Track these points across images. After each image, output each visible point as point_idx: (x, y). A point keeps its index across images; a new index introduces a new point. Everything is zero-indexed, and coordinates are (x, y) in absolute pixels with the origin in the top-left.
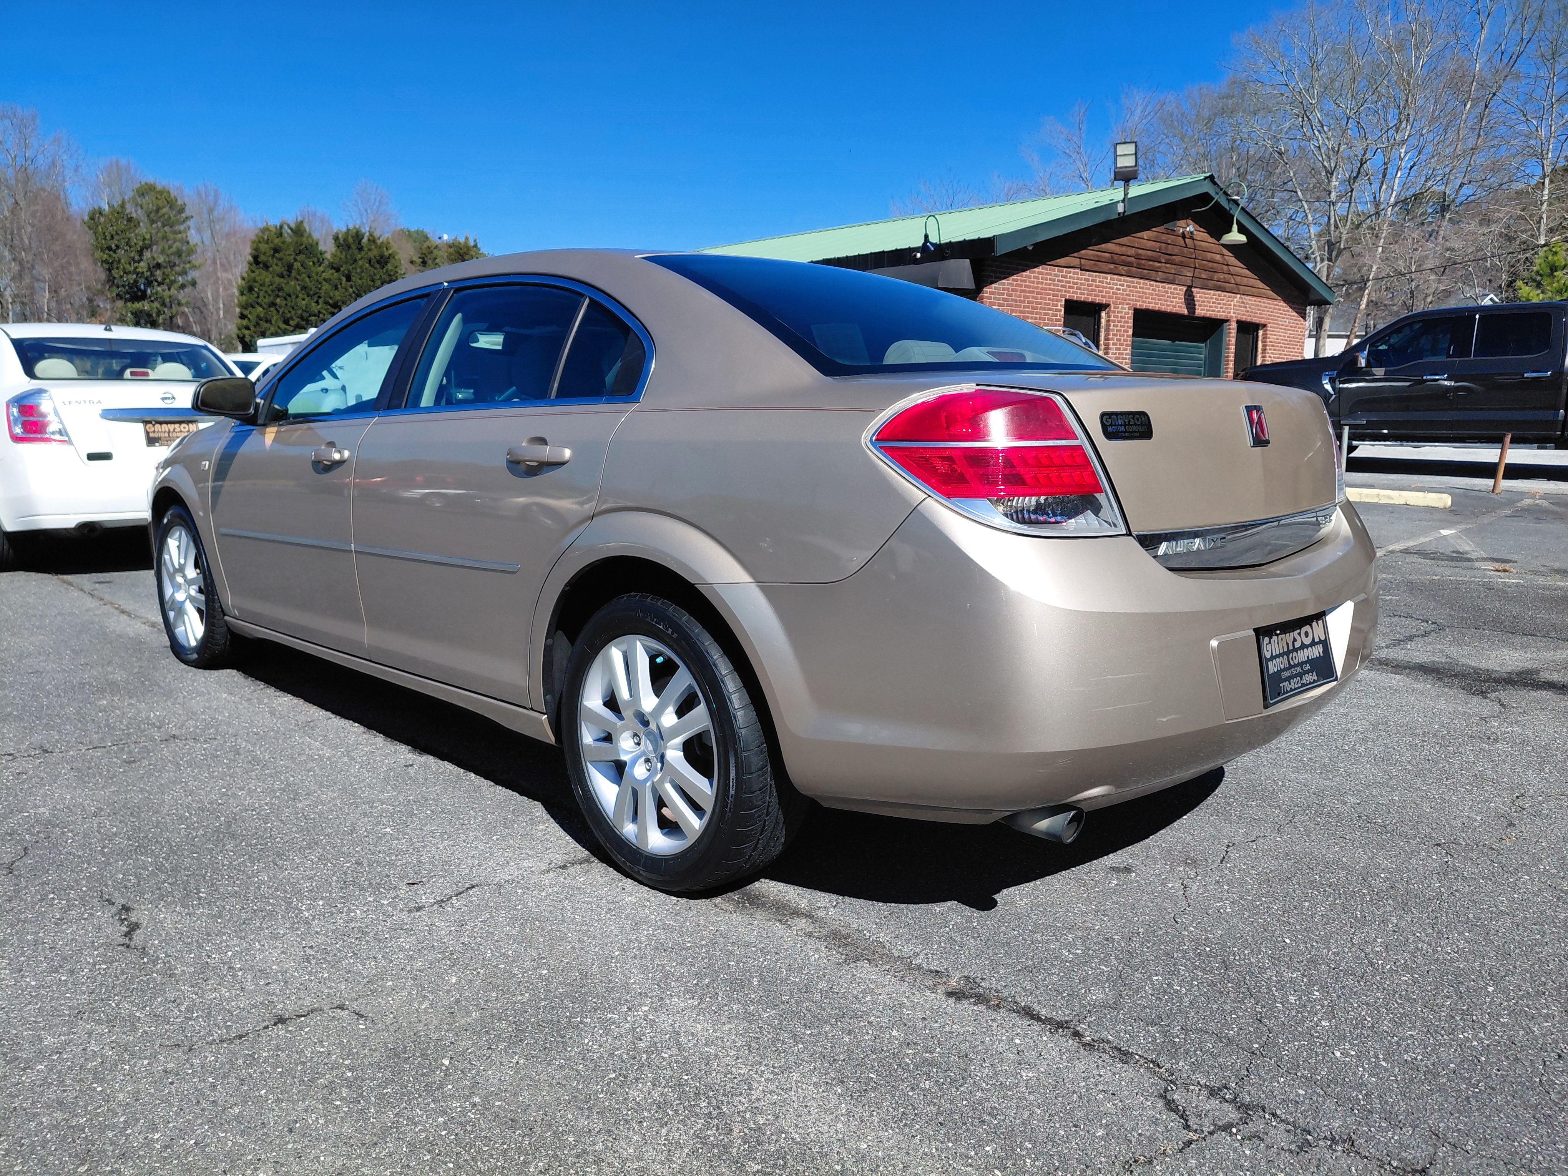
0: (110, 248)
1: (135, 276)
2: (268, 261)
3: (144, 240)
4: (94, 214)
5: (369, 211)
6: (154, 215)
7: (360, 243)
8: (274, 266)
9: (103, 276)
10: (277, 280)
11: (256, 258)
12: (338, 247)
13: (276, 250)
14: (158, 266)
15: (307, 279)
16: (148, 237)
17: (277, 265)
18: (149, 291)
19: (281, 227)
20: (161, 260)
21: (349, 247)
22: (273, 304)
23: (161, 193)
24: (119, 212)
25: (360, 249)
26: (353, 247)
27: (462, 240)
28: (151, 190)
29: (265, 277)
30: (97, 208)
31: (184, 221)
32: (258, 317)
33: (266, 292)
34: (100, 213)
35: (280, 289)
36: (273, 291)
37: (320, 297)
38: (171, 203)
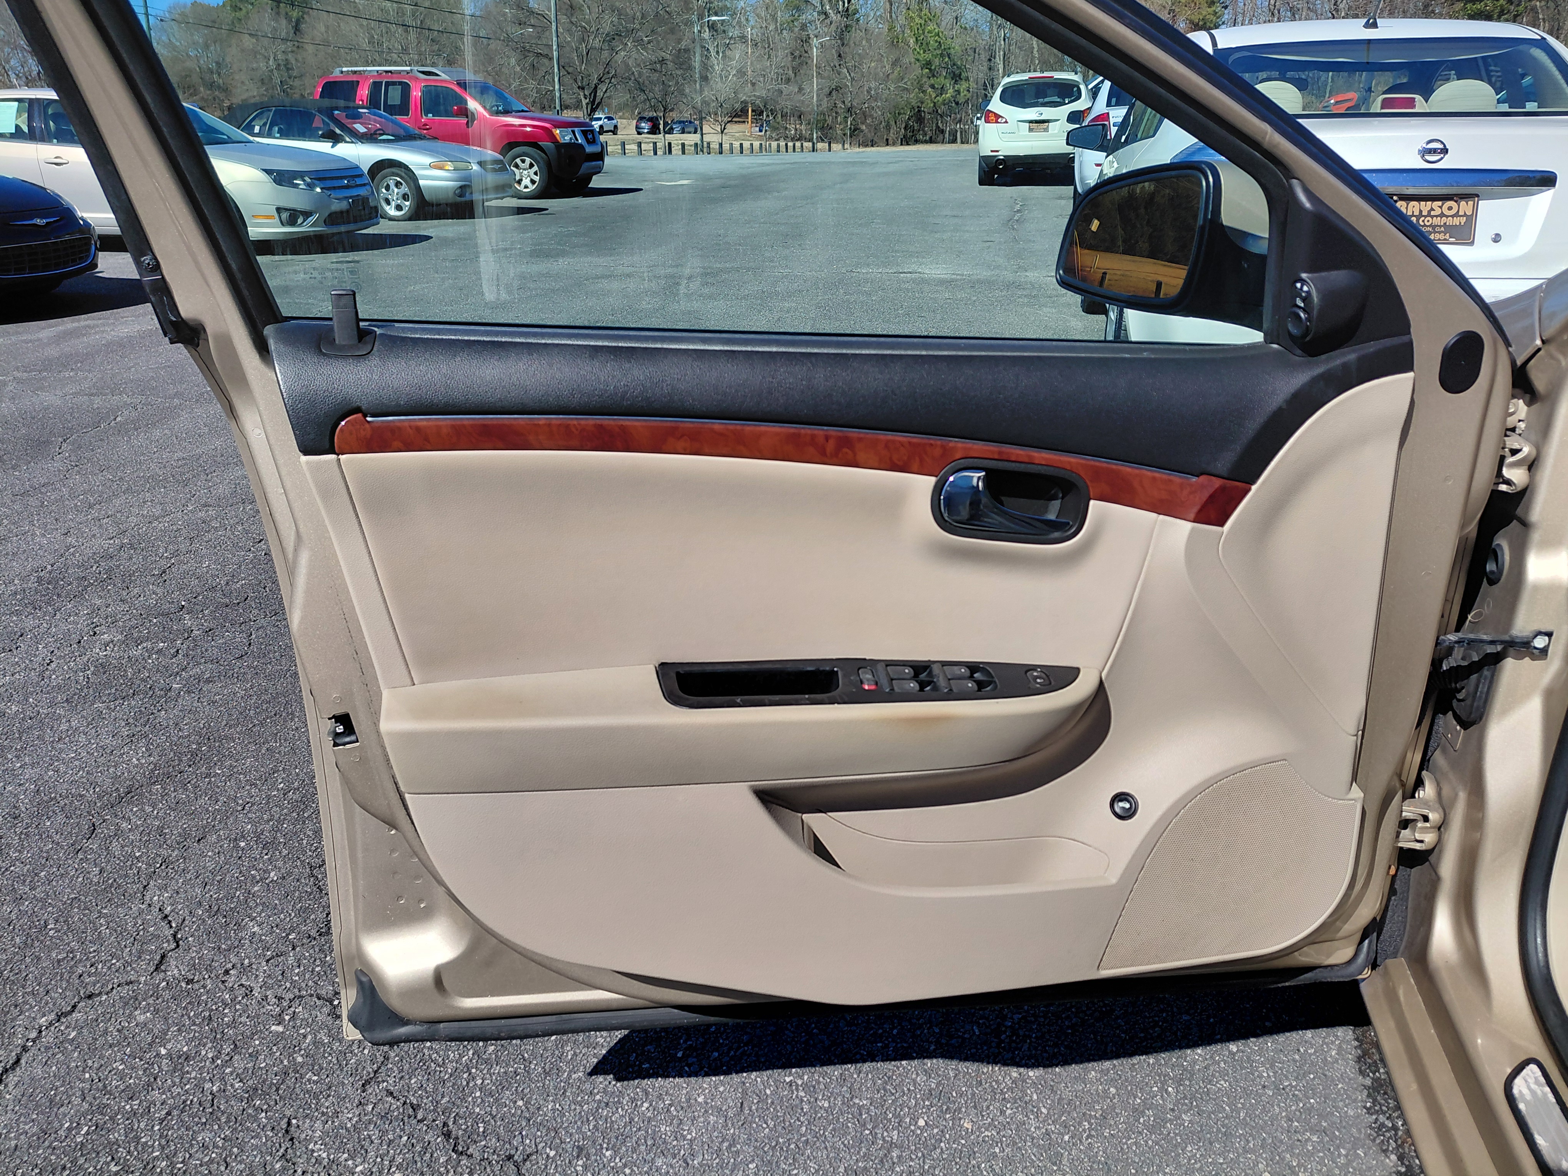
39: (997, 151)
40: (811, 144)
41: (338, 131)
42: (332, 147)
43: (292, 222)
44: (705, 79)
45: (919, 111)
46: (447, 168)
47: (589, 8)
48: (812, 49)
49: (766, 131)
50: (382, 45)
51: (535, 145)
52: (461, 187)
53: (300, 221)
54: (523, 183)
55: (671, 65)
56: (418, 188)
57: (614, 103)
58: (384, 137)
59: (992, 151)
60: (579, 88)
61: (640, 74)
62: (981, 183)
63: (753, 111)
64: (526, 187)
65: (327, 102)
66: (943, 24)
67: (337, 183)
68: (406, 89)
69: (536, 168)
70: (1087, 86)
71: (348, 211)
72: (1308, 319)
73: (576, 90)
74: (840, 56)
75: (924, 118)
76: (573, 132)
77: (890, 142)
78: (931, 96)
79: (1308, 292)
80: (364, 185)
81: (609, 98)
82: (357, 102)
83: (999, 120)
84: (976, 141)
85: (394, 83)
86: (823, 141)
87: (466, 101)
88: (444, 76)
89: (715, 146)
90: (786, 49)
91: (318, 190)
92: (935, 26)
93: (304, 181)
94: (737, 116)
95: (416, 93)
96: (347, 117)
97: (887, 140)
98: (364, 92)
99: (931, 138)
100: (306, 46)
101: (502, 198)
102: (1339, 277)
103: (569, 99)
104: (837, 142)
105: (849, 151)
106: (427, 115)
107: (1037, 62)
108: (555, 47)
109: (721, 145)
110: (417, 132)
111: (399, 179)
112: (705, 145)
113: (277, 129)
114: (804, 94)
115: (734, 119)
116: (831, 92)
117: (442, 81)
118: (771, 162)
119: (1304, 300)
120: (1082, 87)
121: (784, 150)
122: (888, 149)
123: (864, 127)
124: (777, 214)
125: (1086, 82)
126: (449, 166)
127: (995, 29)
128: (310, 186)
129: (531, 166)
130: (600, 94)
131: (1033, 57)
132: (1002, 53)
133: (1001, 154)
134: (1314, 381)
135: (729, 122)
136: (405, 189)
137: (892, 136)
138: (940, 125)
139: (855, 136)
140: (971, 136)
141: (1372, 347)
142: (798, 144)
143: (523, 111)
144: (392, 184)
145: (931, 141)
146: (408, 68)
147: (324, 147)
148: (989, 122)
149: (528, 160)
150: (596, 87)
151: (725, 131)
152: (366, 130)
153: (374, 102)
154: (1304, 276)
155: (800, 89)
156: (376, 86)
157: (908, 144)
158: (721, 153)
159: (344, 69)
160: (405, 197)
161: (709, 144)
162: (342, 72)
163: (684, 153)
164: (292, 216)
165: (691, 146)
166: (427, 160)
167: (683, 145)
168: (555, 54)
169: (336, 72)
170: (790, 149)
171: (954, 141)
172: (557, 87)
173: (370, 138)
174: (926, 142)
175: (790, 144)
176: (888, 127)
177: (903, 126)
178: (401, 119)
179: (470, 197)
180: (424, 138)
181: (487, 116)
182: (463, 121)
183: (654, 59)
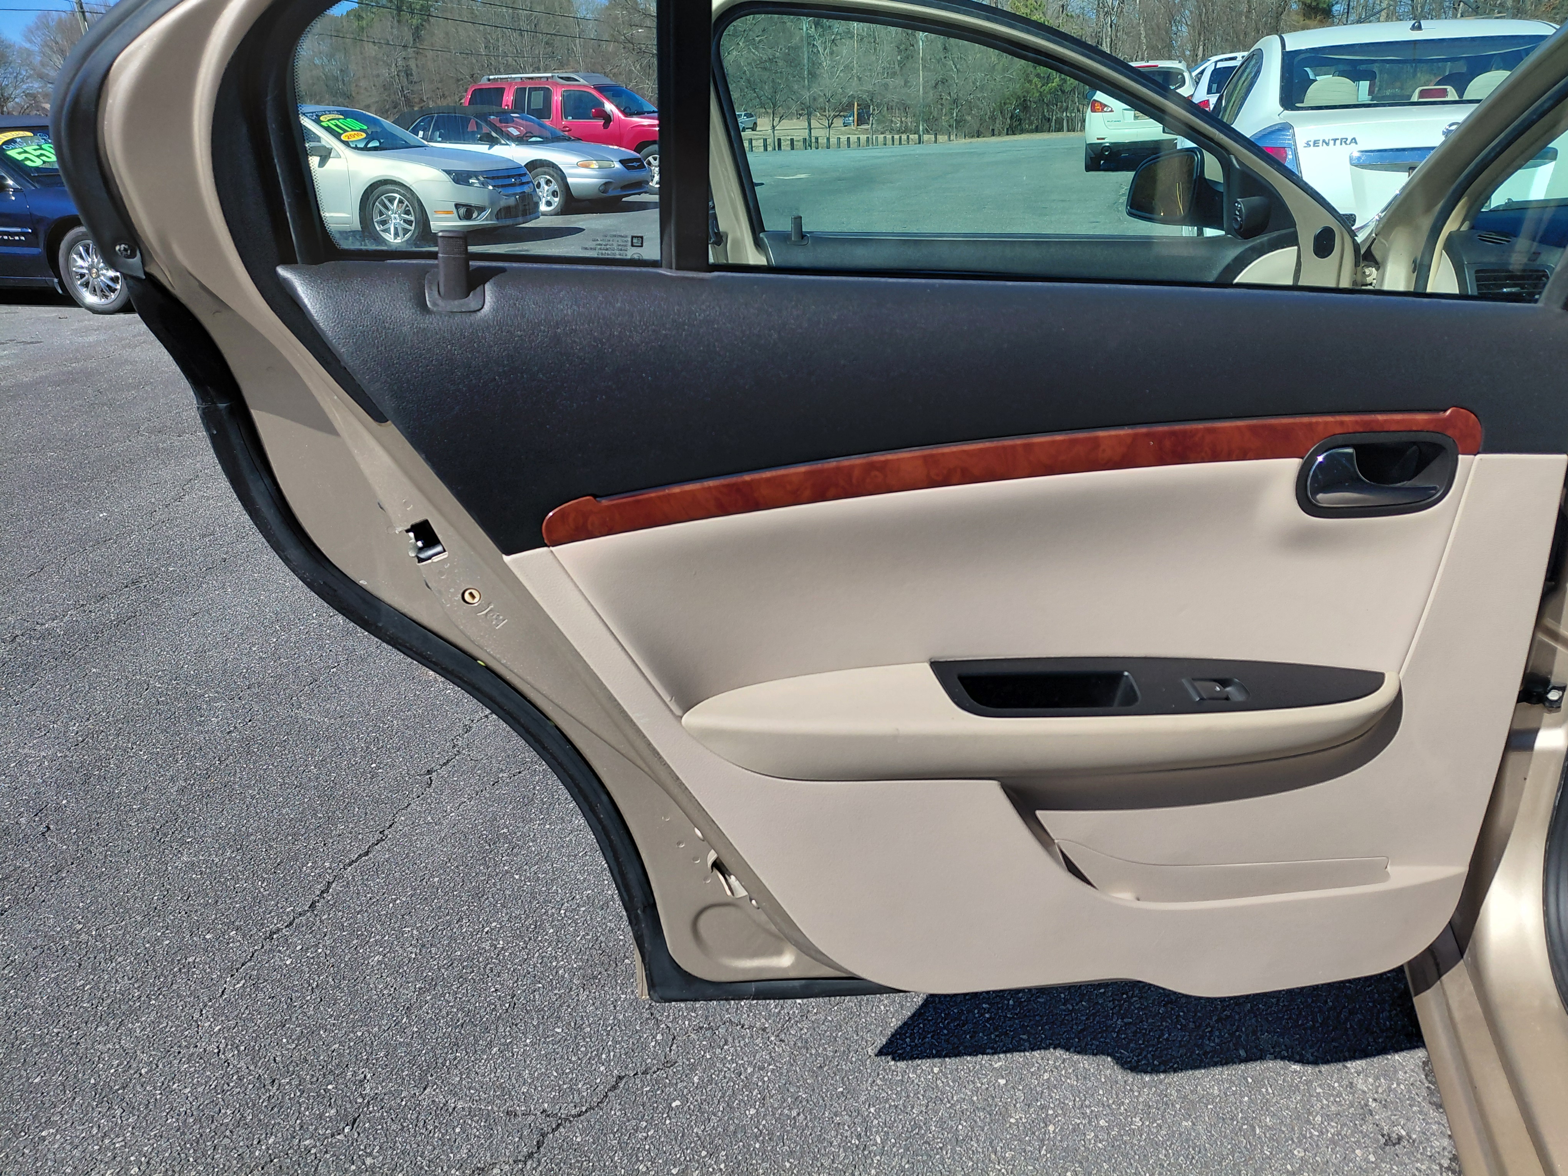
39: (1103, 139)
40: (917, 136)
41: (494, 134)
42: (489, 149)
43: (468, 216)
44: (813, 75)
45: (1025, 100)
46: (592, 166)
48: (917, 42)
49: (872, 124)
50: (498, 49)
52: (606, 184)
53: (475, 215)
54: (655, 180)
55: (781, 63)
56: (566, 187)
58: (534, 139)
59: (1098, 139)
62: (1088, 168)
63: (858, 105)
64: (657, 183)
65: (480, 108)
66: (1050, 12)
67: (507, 182)
68: (547, 94)
70: (1190, 73)
71: (516, 206)
72: (1241, 221)
74: (945, 48)
75: (1030, 107)
77: (996, 132)
78: (1036, 85)
79: (1241, 207)
80: (528, 183)
82: (503, 107)
83: (1105, 109)
84: (1083, 128)
85: (536, 89)
86: (928, 133)
87: (603, 104)
88: (582, 81)
89: (823, 141)
90: (891, 43)
91: (490, 187)
92: (1041, 15)
93: (478, 179)
94: (843, 110)
95: (557, 98)
96: (501, 121)
97: (993, 130)
98: (509, 98)
99: (1037, 127)
100: (426, 52)
101: (639, 194)
102: (1256, 200)
104: (943, 134)
105: (955, 142)
106: (566, 118)
107: (1145, 47)
109: (828, 139)
110: (561, 133)
111: (548, 177)
112: (813, 140)
113: (438, 133)
114: (911, 87)
115: (842, 114)
116: (937, 84)
117: (579, 86)
118: (882, 154)
119: (1239, 211)
120: (1186, 75)
121: (891, 142)
122: (994, 139)
123: (969, 118)
124: (894, 203)
125: (1190, 70)
126: (595, 165)
127: (1102, 16)
128: (484, 184)
131: (1140, 43)
132: (1108, 40)
133: (1107, 141)
134: (1246, 250)
135: (835, 116)
136: (554, 186)
137: (998, 125)
138: (1046, 114)
139: (959, 126)
140: (1077, 124)
141: (1275, 234)
142: (904, 137)
144: (542, 182)
145: (1037, 130)
146: (550, 75)
147: (483, 148)
148: (1095, 112)
151: (832, 126)
152: (518, 133)
153: (518, 106)
154: (1239, 200)
155: (906, 82)
156: (520, 92)
157: (1014, 134)
158: (828, 147)
159: (491, 77)
160: (554, 194)
161: (817, 139)
162: (489, 80)
163: (793, 149)
164: (468, 211)
165: (798, 141)
166: (574, 159)
167: (792, 140)
169: (484, 81)
170: (897, 142)
171: (1060, 129)
173: (521, 140)
174: (1031, 131)
175: (897, 137)
176: (993, 118)
177: (1010, 115)
178: (546, 122)
179: (612, 193)
180: (569, 140)
181: (623, 117)
182: (601, 122)
183: (765, 57)
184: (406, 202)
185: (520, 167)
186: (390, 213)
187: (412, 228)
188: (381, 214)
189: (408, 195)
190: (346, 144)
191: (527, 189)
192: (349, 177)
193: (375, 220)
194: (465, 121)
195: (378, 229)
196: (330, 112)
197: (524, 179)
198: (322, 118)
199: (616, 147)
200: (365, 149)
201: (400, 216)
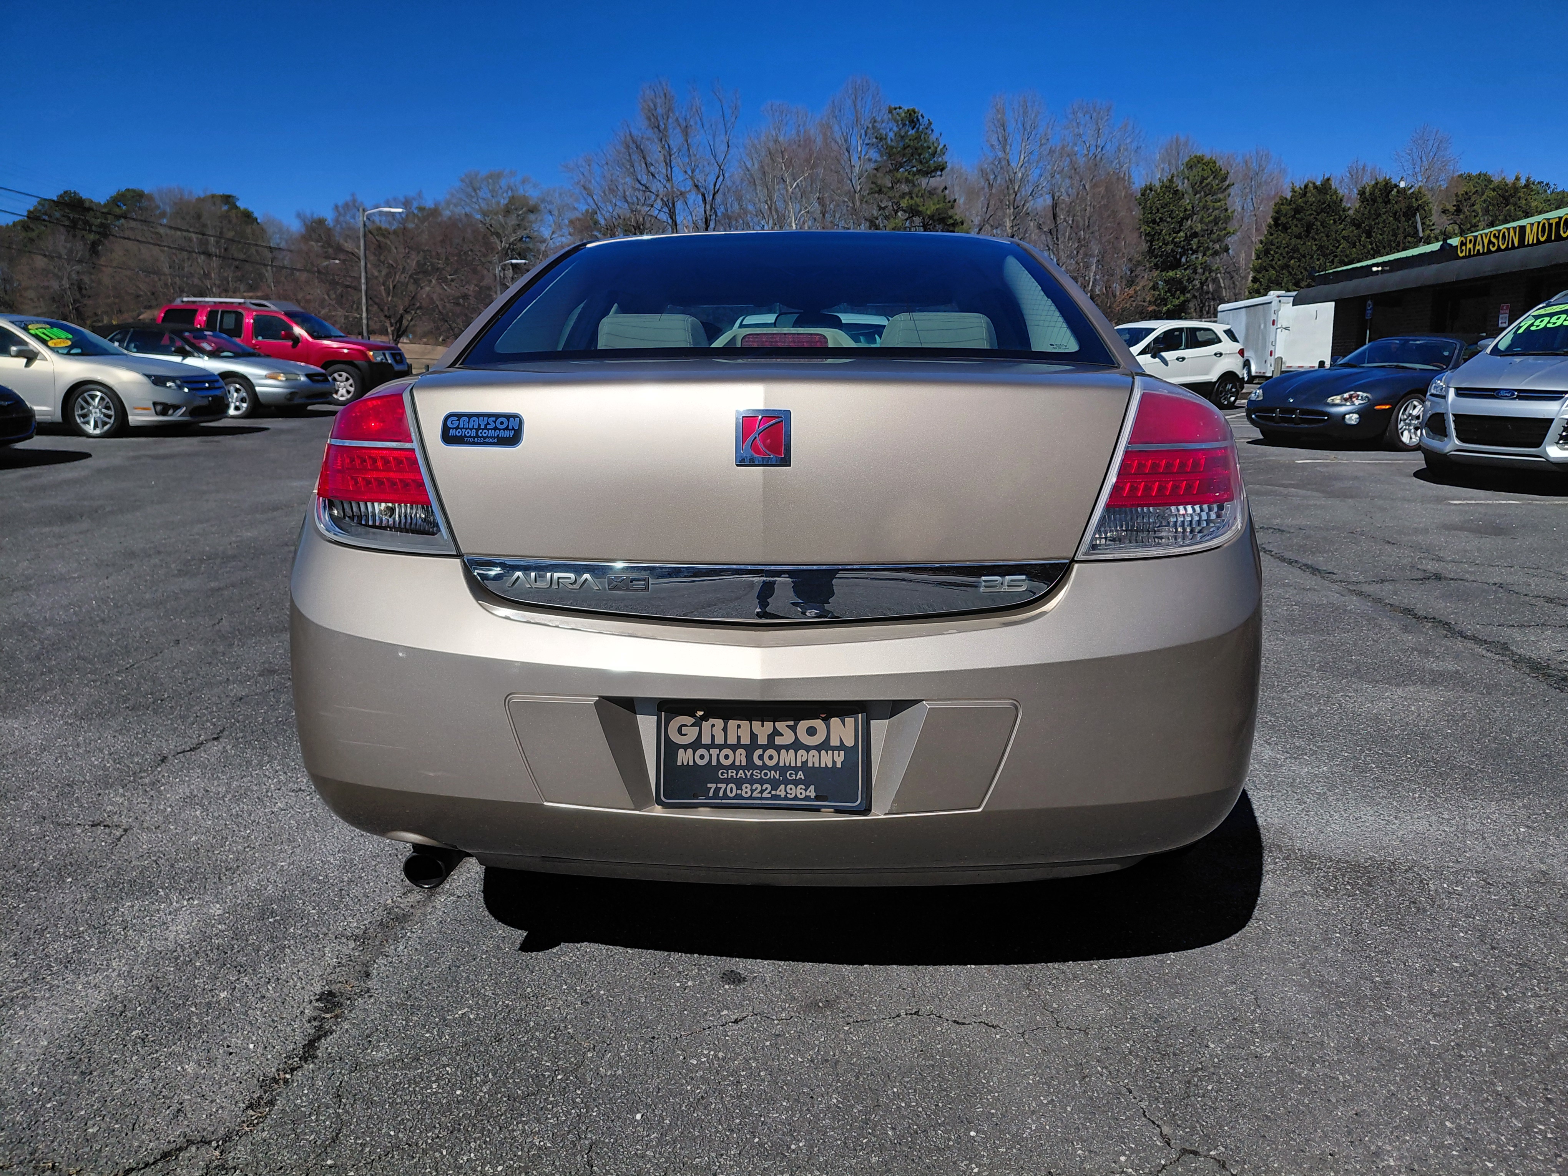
0: (1154, 221)
1: (1172, 246)
2: (1288, 222)
3: (1186, 210)
4: (1145, 190)
5: (1424, 159)
6: (1200, 187)
7: (1387, 196)
8: (1293, 227)
9: (1145, 246)
10: (1294, 241)
11: (1276, 220)
12: (1363, 202)
13: (1297, 211)
14: (1195, 235)
15: (1325, 238)
16: (1189, 207)
17: (1296, 226)
18: (1183, 260)
19: (1306, 186)
20: (1199, 228)
21: (1374, 201)
22: (1286, 266)
23: (1207, 164)
24: (1169, 187)
25: (1387, 202)
26: (1380, 200)
27: (1510, 180)
28: (1199, 162)
29: (1283, 239)
30: (1148, 184)
31: (1225, 189)
32: (1269, 279)
33: (1281, 254)
34: (1151, 190)
35: (1295, 250)
36: (1288, 253)
37: (1336, 256)
38: (1215, 173)
41: (188, 348)
42: (183, 359)
43: (164, 413)
46: (280, 378)
47: (396, 248)
51: (351, 363)
52: (291, 393)
53: (170, 412)
54: (340, 393)
55: (472, 300)
56: (255, 393)
57: (419, 330)
58: (225, 354)
60: (386, 316)
61: (444, 307)
64: (342, 396)
67: (200, 386)
68: (239, 317)
69: (351, 381)
73: (383, 318)
76: (384, 355)
80: (220, 388)
81: (414, 326)
82: (198, 325)
85: (229, 311)
87: (292, 329)
88: (273, 308)
91: (186, 390)
93: (175, 383)
95: (248, 320)
96: (194, 337)
98: (201, 319)
100: (103, 268)
103: (375, 326)
106: (256, 338)
108: (363, 280)
110: (252, 350)
111: (238, 386)
113: (133, 345)
117: (272, 312)
126: (282, 377)
128: (180, 387)
129: (347, 379)
130: (405, 323)
136: (243, 394)
143: (341, 336)
144: (232, 389)
146: (242, 301)
147: (178, 359)
149: (344, 375)
150: (402, 317)
152: (211, 348)
153: (210, 324)
156: (212, 315)
159: (184, 299)
160: (243, 400)
162: (182, 302)
164: (164, 408)
166: (264, 372)
168: (363, 287)
169: (178, 302)
172: (364, 315)
173: (214, 354)
178: (237, 340)
179: (297, 401)
180: (259, 356)
181: (310, 339)
182: (290, 343)
183: (458, 294)
184: (107, 399)
185: (213, 375)
186: (91, 408)
187: (112, 421)
188: (82, 408)
189: (109, 393)
190: (52, 349)
191: (217, 393)
192: (54, 378)
193: (76, 413)
194: (160, 335)
195: (79, 421)
196: (38, 322)
197: (216, 385)
198: (30, 327)
199: (303, 364)
200: (68, 354)
201: (100, 410)
